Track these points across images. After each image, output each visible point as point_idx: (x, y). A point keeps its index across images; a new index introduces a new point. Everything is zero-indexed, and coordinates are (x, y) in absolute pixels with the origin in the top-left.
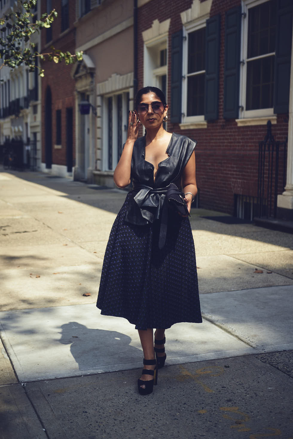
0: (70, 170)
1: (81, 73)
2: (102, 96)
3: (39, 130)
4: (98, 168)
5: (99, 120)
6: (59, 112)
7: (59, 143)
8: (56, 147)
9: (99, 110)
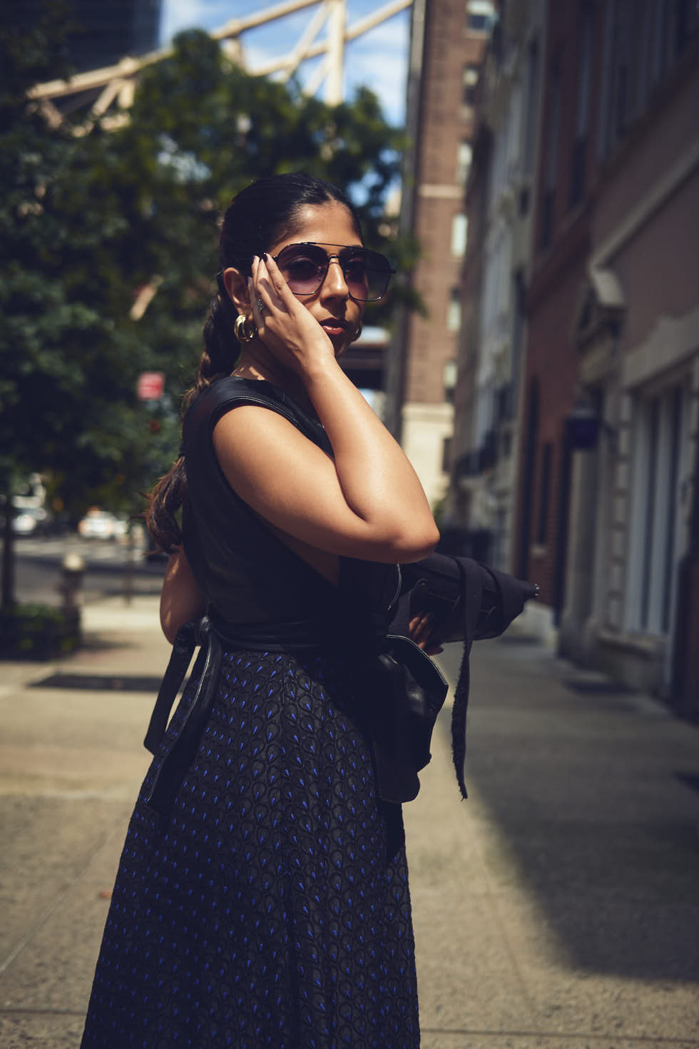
0: (557, 622)
1: (594, 324)
2: (636, 392)
3: (510, 502)
4: (614, 620)
5: (622, 469)
6: (548, 449)
7: (542, 540)
8: (537, 551)
9: (624, 437)
